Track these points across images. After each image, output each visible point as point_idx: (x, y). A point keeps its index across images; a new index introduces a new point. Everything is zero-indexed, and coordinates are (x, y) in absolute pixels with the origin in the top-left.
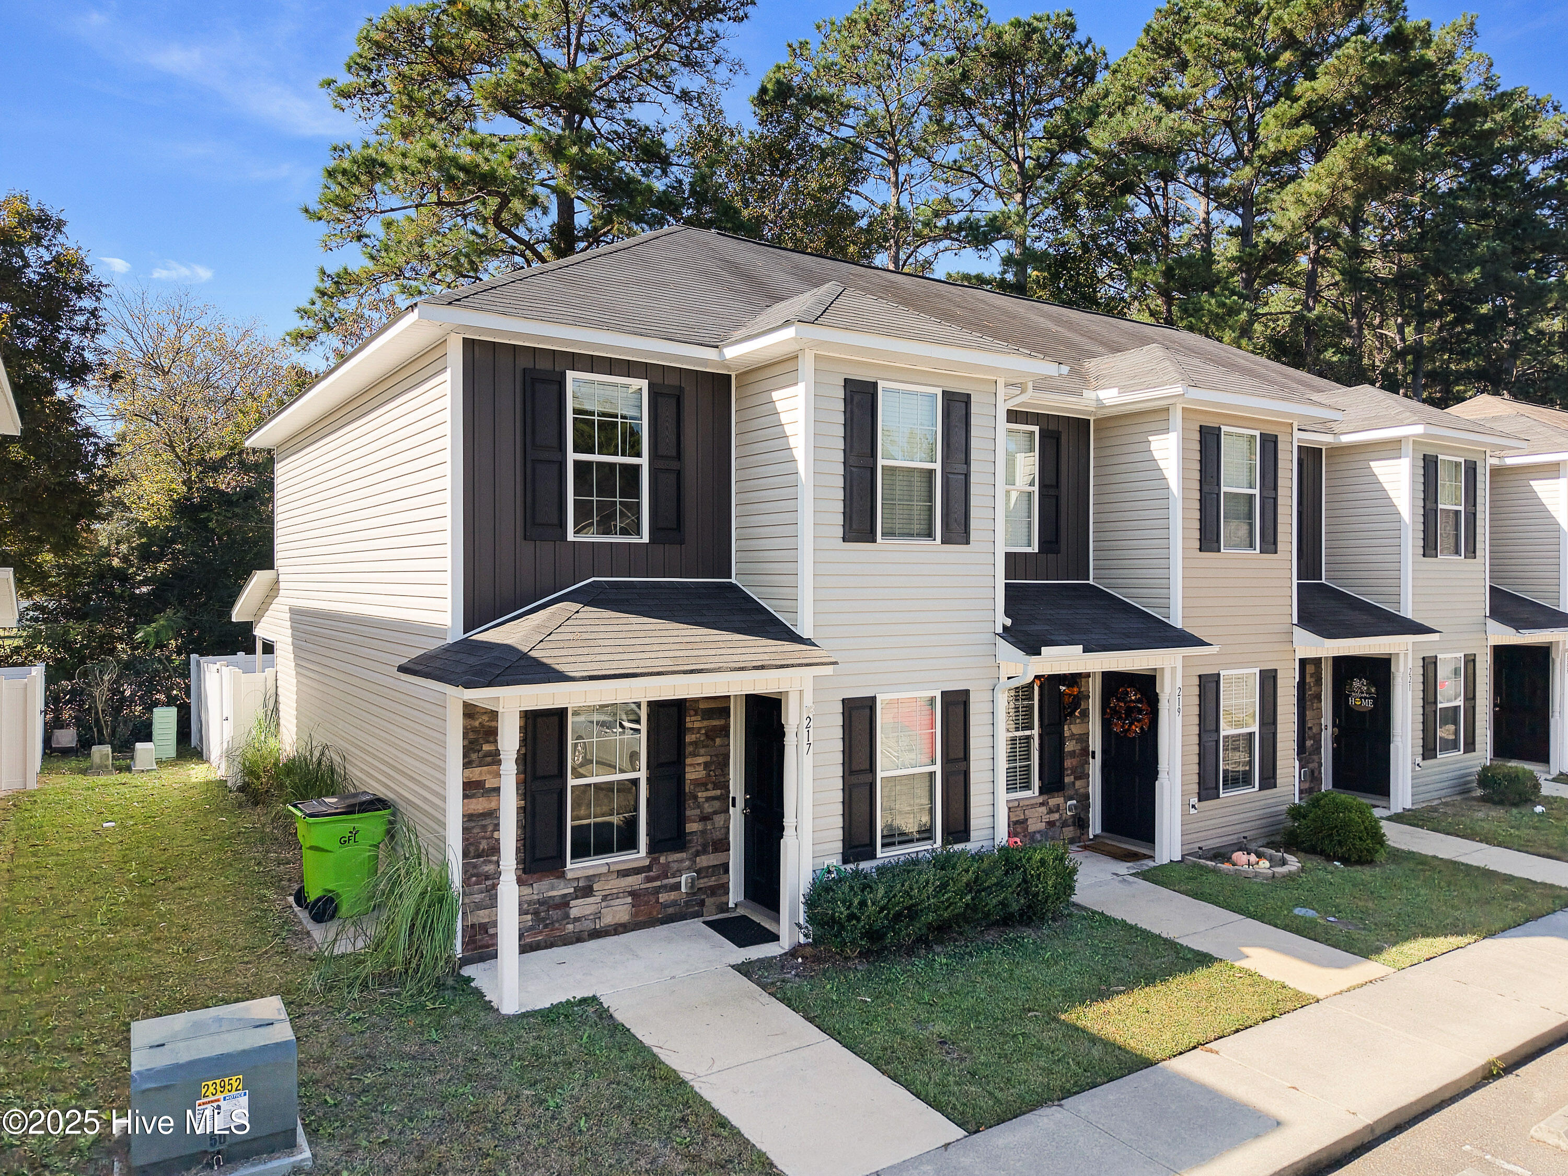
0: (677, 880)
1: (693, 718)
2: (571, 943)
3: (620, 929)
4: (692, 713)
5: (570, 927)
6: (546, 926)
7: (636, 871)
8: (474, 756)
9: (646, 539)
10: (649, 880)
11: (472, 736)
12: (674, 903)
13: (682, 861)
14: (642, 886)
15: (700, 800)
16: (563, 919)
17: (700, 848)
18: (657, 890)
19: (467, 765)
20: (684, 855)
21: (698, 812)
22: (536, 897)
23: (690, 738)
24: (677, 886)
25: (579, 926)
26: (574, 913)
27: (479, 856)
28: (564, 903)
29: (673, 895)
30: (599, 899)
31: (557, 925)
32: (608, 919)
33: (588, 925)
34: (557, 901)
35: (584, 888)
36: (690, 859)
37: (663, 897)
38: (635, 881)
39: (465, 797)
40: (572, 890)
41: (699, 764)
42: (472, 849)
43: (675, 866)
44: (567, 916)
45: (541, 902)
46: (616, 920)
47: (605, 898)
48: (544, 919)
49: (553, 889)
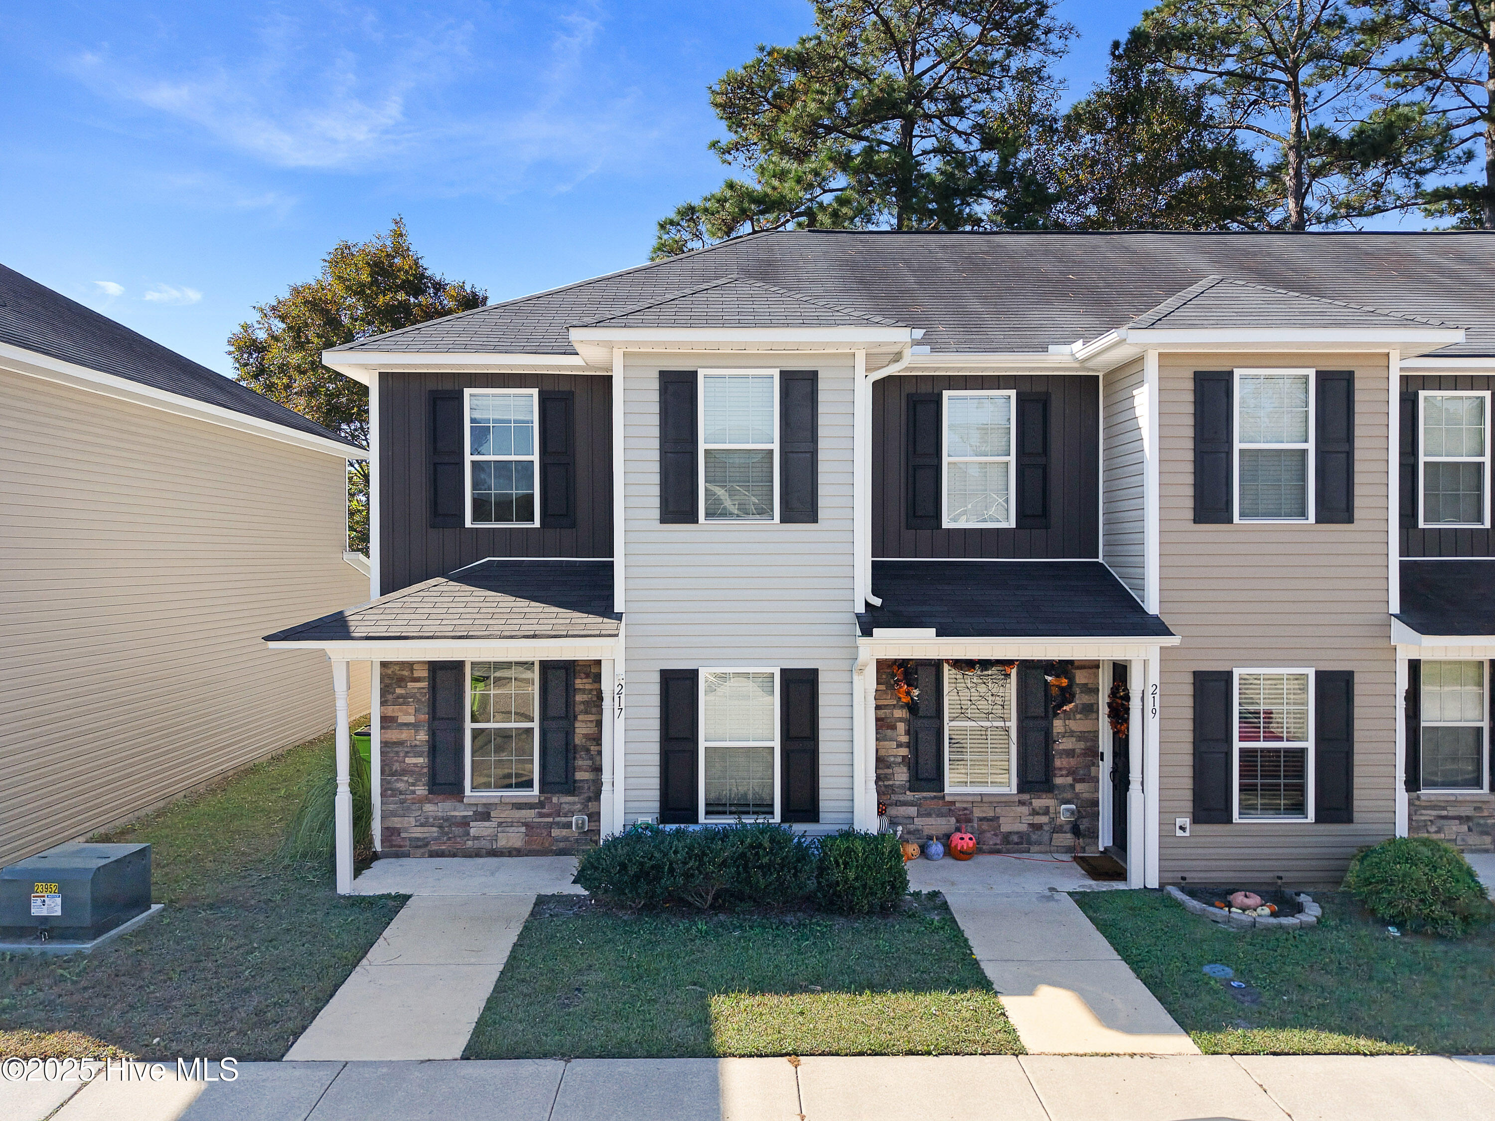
0: (569, 819)
1: (585, 681)
2: (470, 857)
3: (514, 853)
4: (583, 675)
5: (470, 843)
6: (449, 839)
7: (530, 806)
8: (390, 697)
9: (537, 524)
10: (541, 815)
11: (387, 681)
12: (566, 839)
13: (574, 803)
14: (534, 820)
15: (592, 753)
16: (464, 836)
17: (591, 795)
18: (550, 826)
19: (383, 703)
20: (576, 799)
21: (590, 763)
22: (440, 814)
23: (579, 698)
24: (568, 825)
25: (477, 844)
26: (473, 832)
27: (393, 775)
28: (465, 823)
29: (565, 832)
30: (494, 824)
31: (459, 839)
32: (502, 842)
33: (485, 844)
34: (459, 820)
35: (482, 813)
36: (582, 804)
37: (555, 832)
38: (529, 815)
39: (383, 727)
40: (471, 813)
41: (592, 721)
42: (387, 768)
43: (566, 807)
44: (468, 834)
45: (446, 819)
46: (510, 844)
47: (500, 824)
48: (447, 834)
49: (455, 810)
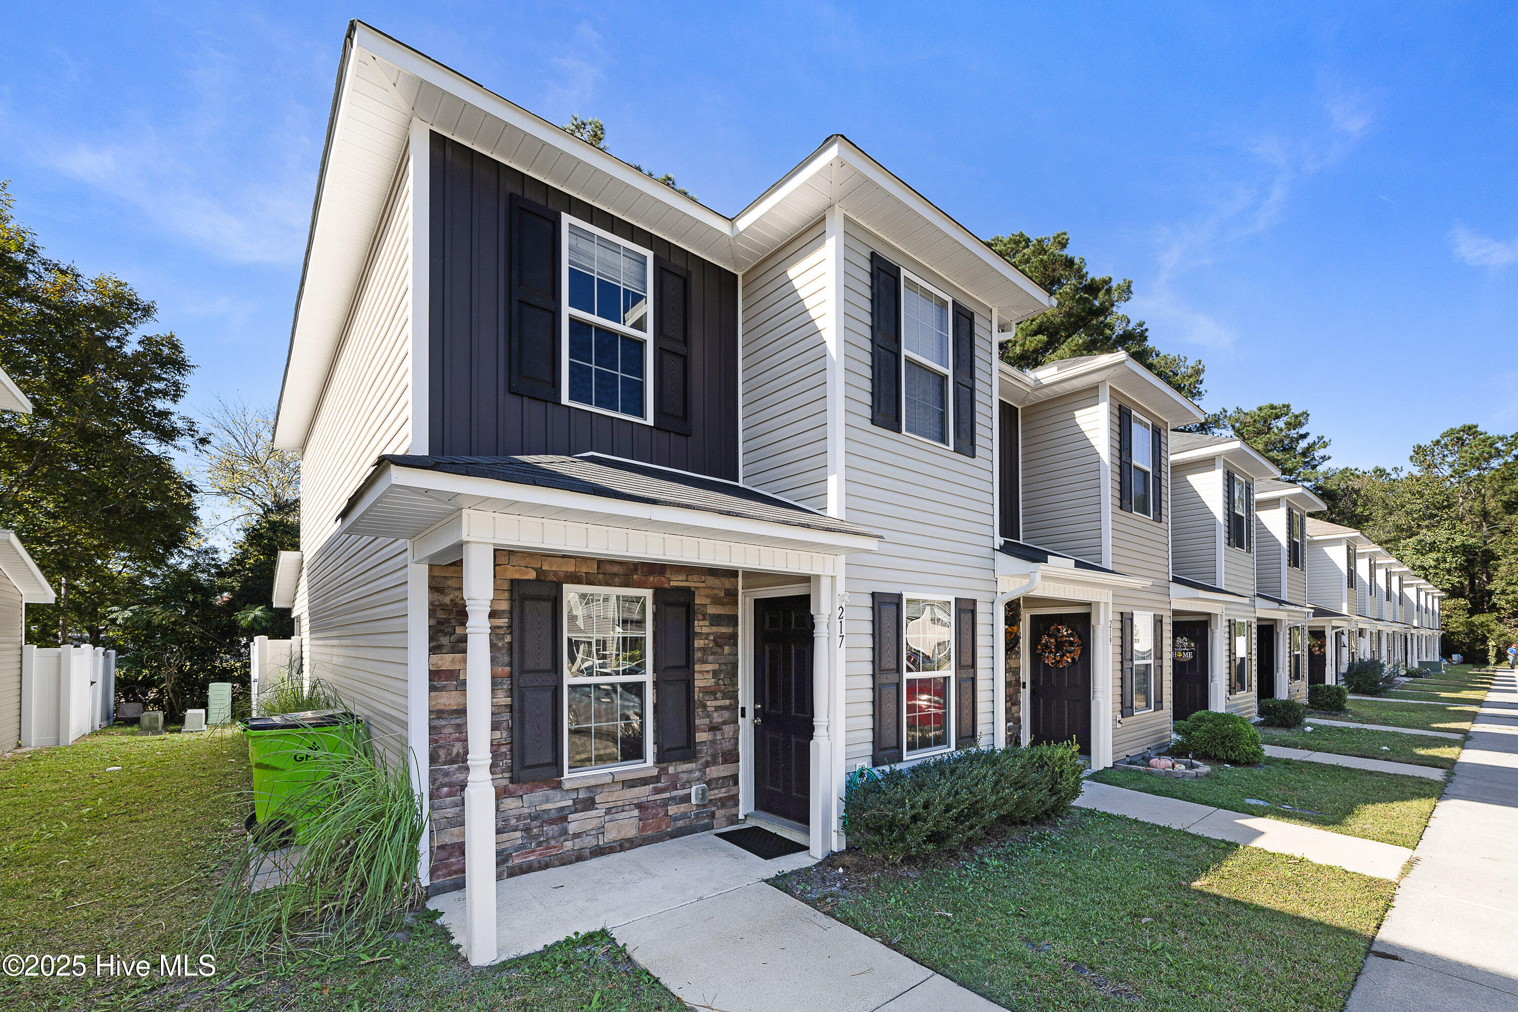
0: (686, 791)
1: (701, 623)
2: (571, 863)
3: (627, 845)
4: (700, 617)
5: (569, 844)
6: (539, 844)
7: (644, 782)
8: (444, 640)
9: (650, 421)
10: (658, 791)
11: (441, 615)
12: (684, 816)
13: (691, 772)
14: (651, 798)
15: (709, 709)
16: (560, 835)
17: (709, 759)
18: (666, 803)
19: (434, 649)
20: (693, 766)
21: (707, 721)
22: (526, 811)
23: (698, 643)
24: (687, 799)
25: (578, 843)
26: (572, 828)
27: (452, 762)
28: (562, 817)
29: (683, 808)
30: (602, 812)
31: (553, 843)
32: (612, 835)
33: (589, 842)
34: (553, 814)
35: (584, 800)
36: (700, 770)
37: (673, 810)
38: (643, 793)
39: (432, 688)
40: (570, 803)
41: (708, 672)
42: (442, 753)
43: (684, 777)
44: (565, 832)
45: (534, 817)
46: (623, 835)
47: (609, 811)
48: (538, 836)
49: (547, 801)
